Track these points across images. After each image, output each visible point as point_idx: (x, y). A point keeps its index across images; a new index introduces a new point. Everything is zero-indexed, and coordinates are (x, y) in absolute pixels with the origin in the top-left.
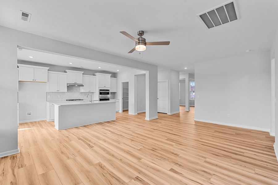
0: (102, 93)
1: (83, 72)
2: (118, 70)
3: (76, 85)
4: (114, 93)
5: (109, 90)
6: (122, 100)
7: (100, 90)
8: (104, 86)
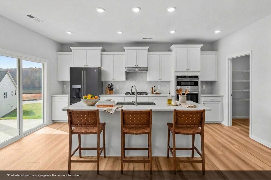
0: (182, 83)
1: (148, 48)
2: (218, 32)
3: (137, 70)
4: (211, 83)
5: (197, 77)
6: (231, 98)
7: (178, 77)
8: (187, 70)
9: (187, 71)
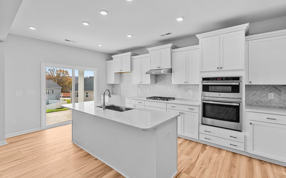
0: (211, 88)
1: (170, 45)
7: (204, 79)
8: (218, 68)
9: (218, 70)
